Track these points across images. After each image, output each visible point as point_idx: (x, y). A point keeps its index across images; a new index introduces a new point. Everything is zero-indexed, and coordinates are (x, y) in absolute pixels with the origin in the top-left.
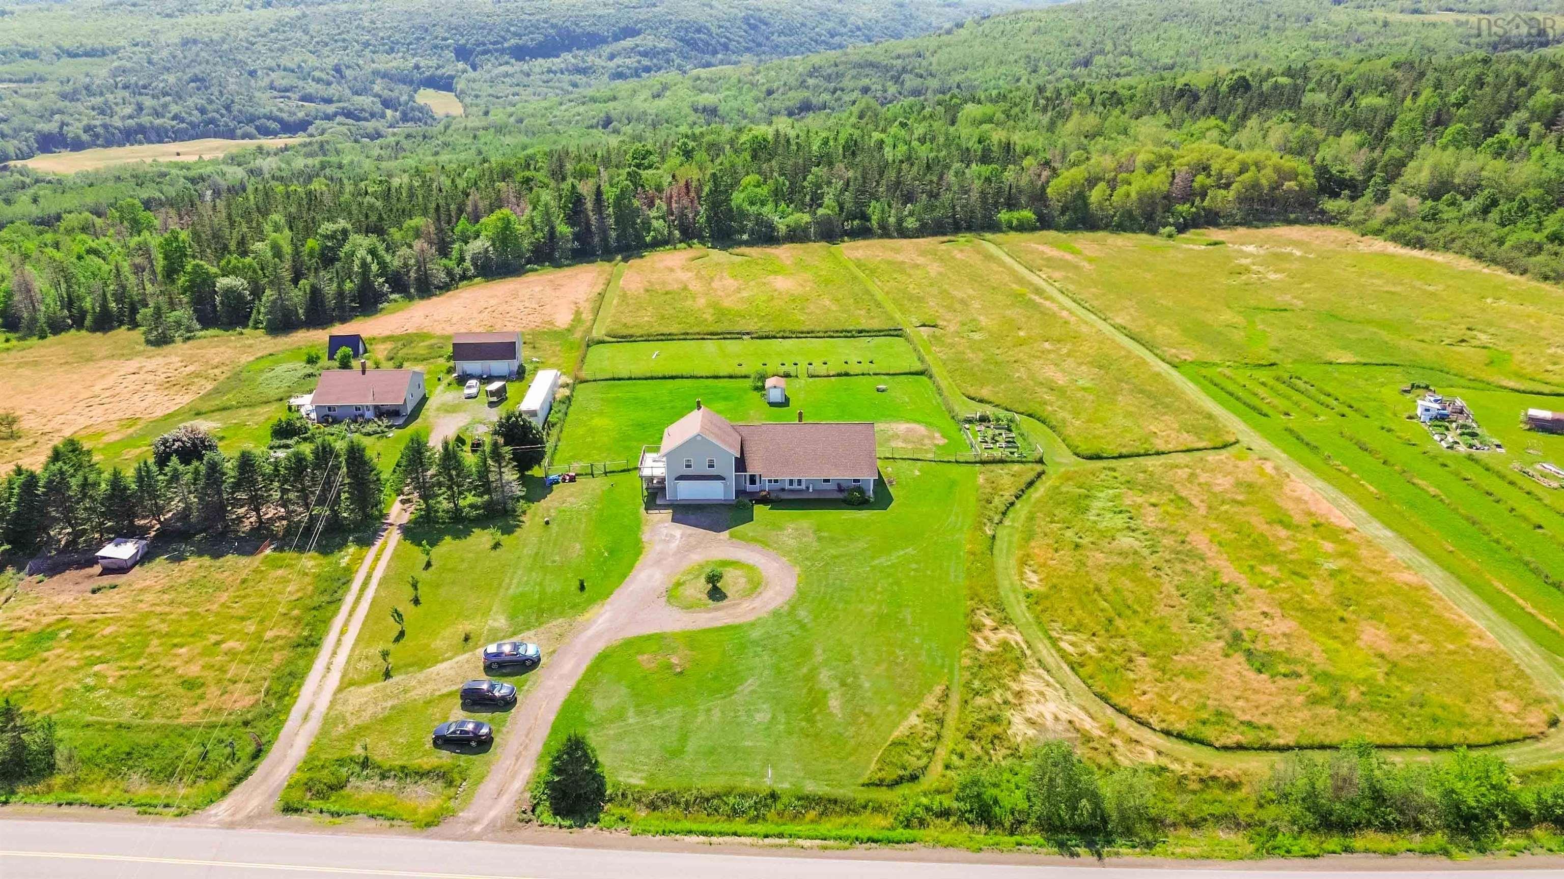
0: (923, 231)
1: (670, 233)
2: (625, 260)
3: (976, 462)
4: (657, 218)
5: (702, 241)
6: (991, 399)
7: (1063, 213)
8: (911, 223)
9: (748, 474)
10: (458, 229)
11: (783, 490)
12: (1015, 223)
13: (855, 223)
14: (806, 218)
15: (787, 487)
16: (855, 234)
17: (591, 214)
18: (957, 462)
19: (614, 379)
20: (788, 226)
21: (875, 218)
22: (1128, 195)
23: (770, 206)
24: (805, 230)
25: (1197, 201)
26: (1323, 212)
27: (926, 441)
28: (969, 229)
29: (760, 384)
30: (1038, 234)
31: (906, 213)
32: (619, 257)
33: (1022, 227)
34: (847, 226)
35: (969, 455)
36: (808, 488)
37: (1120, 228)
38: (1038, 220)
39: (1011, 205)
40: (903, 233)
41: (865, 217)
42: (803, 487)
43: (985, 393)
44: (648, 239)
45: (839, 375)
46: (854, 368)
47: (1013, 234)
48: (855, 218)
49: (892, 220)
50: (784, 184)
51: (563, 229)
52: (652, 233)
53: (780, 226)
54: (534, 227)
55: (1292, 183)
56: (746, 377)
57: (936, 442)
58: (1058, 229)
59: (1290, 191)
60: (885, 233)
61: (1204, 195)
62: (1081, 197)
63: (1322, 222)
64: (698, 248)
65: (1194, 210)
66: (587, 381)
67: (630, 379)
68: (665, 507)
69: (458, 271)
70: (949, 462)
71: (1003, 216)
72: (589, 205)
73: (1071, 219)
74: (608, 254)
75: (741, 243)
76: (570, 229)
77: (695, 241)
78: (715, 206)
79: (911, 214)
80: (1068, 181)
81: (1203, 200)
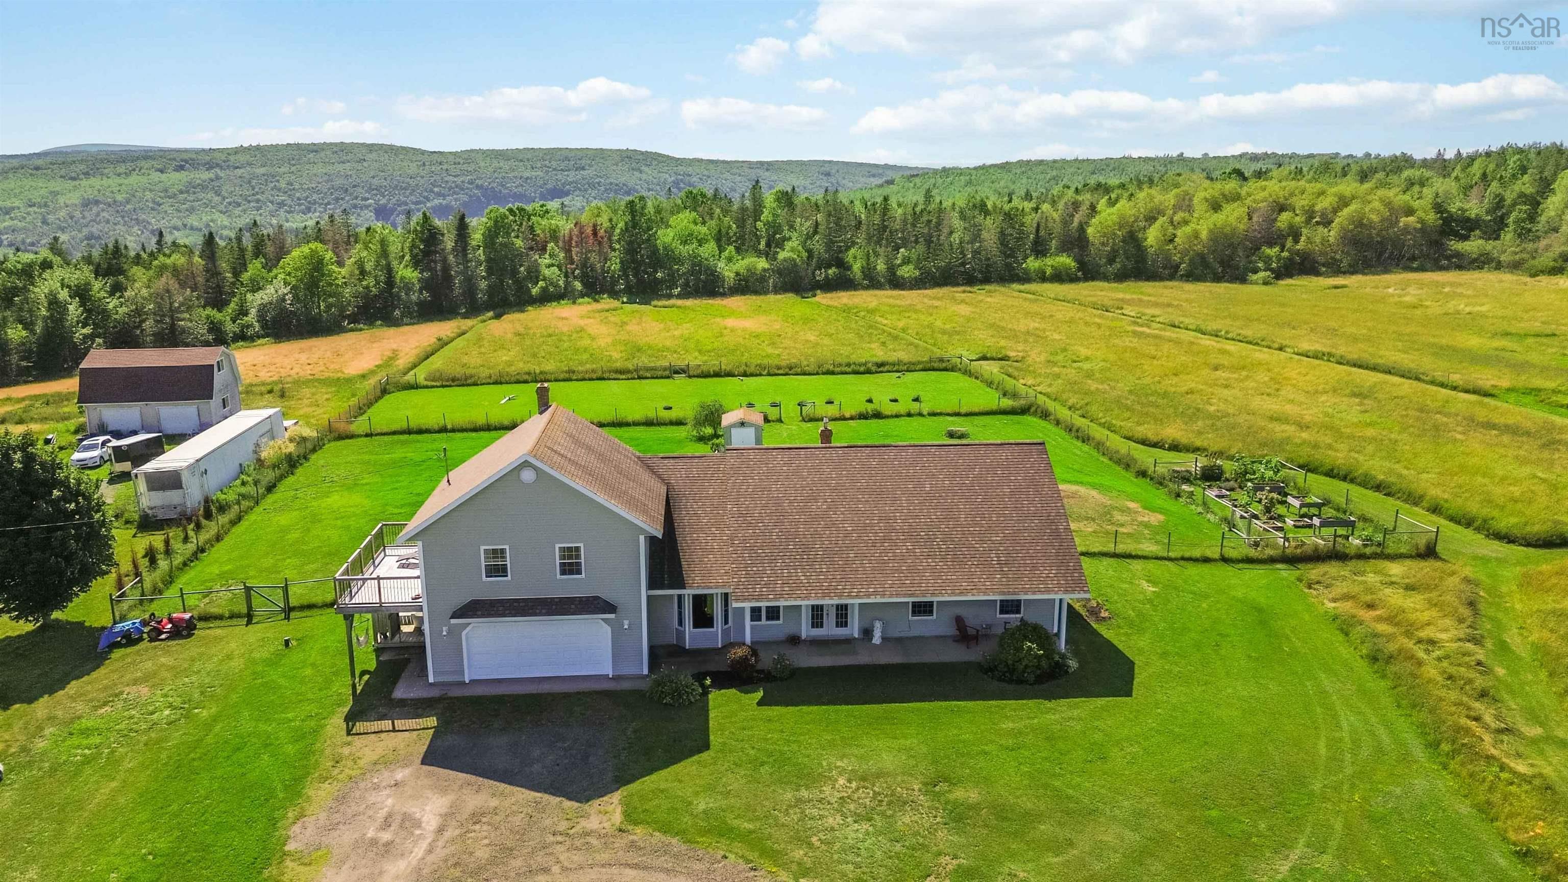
0: (925, 281)
1: (567, 283)
2: (498, 316)
3: (1272, 560)
4: (549, 266)
5: (614, 294)
6: (1198, 443)
7: (1111, 261)
8: (907, 272)
9: (688, 592)
10: (245, 277)
11: (794, 640)
12: (1049, 271)
13: (830, 272)
14: (762, 264)
15: (806, 630)
16: (829, 286)
17: (451, 257)
18: (1225, 560)
19: (409, 432)
20: (737, 274)
21: (857, 267)
22: (1196, 235)
23: (710, 247)
24: (762, 279)
25: (1289, 243)
26: (1458, 255)
27: (1118, 517)
28: (986, 280)
29: (709, 431)
30: (1082, 285)
31: (899, 262)
32: (491, 314)
33: (1059, 277)
34: (820, 275)
35: (1238, 546)
36: (867, 633)
37: (1191, 276)
38: (1079, 269)
39: (1040, 249)
40: (896, 283)
41: (841, 264)
42: (854, 629)
43: (1172, 432)
44: (535, 291)
45: (863, 416)
46: (889, 408)
47: (1047, 286)
48: (829, 266)
49: (881, 266)
50: (730, 227)
51: (407, 273)
52: (541, 284)
53: (726, 274)
54: (363, 272)
55: (1411, 219)
56: (679, 423)
57: (1140, 519)
58: (1105, 278)
59: (1406, 230)
60: (872, 282)
61: (1296, 237)
62: (1133, 239)
63: (1460, 267)
64: (607, 302)
65: (1285, 254)
66: (352, 436)
67: (443, 430)
68: (417, 708)
69: (230, 328)
70: (1206, 560)
71: (1032, 264)
72: (449, 242)
73: (1124, 267)
74: (474, 309)
75: (670, 296)
76: (416, 274)
77: (605, 296)
78: (631, 250)
79: (906, 261)
80: (1115, 218)
81: (1296, 241)
